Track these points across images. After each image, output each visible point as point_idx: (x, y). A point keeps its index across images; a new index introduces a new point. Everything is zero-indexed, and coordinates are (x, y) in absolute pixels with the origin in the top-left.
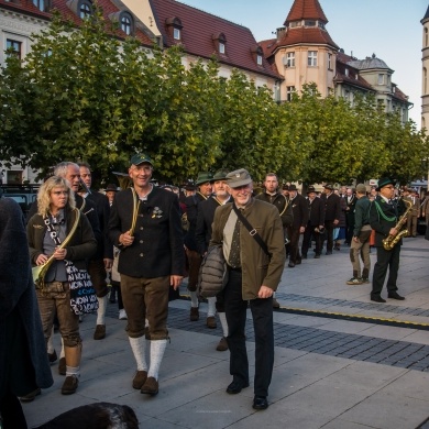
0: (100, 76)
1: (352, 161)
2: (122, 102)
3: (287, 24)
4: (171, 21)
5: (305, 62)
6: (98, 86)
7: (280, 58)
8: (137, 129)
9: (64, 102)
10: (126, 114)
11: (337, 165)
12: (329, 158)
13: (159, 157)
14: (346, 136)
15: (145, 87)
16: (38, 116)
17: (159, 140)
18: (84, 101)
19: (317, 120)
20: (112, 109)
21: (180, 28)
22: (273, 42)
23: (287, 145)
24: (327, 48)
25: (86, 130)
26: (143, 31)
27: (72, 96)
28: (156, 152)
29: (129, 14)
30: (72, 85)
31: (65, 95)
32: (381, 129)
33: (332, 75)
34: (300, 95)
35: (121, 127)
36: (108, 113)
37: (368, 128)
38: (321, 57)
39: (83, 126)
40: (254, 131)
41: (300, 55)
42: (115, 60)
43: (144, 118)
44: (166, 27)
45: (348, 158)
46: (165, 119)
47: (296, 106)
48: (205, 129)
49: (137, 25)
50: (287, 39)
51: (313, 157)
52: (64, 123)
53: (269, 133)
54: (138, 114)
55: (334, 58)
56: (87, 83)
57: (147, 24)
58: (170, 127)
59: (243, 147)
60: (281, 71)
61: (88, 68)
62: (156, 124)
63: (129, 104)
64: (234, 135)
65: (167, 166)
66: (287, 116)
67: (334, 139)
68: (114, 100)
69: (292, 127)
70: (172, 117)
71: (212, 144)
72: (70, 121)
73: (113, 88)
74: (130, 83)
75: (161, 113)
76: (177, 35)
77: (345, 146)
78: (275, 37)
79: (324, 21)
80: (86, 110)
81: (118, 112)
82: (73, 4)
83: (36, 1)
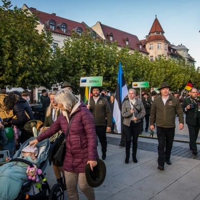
0: (88, 53)
1: (179, 82)
2: (97, 62)
3: (150, 34)
4: (109, 34)
5: (157, 47)
6: (88, 56)
7: (148, 46)
8: (103, 72)
9: (76, 63)
10: (99, 66)
11: (173, 84)
12: (170, 82)
13: (111, 82)
14: (176, 73)
15: (105, 56)
16: (67, 68)
17: (110, 76)
18: (84, 62)
19: (165, 67)
20: (93, 65)
21: (112, 36)
22: (145, 40)
23: (156, 76)
24: (165, 42)
25: (85, 73)
26: (99, 38)
27: (79, 60)
28: (109, 80)
30: (79, 57)
31: (77, 60)
32: (188, 70)
33: (167, 51)
35: (97, 71)
36: (92, 66)
37: (184, 70)
38: (163, 45)
39: (84, 71)
40: (143, 72)
41: (155, 45)
42: (93, 47)
43: (105, 68)
44: (107, 36)
45: (177, 81)
46: (113, 68)
47: (157, 62)
48: (126, 71)
49: (97, 36)
50: (150, 39)
51: (164, 81)
52: (76, 70)
53: (149, 72)
54: (103, 66)
55: (167, 45)
56: (84, 56)
57: (101, 35)
58: (114, 71)
59: (139, 78)
60: (148, 51)
61: (85, 50)
62: (109, 70)
63: (99, 63)
64: (136, 74)
65: (113, 85)
66: (155, 66)
67: (172, 74)
68: (94, 61)
69: (157, 70)
70: (115, 67)
71: (129, 77)
72: (78, 70)
73: (93, 57)
74: (100, 55)
75: (111, 66)
76: (111, 39)
77: (176, 77)
78: (145, 39)
79: (163, 32)
80: (84, 65)
81: (96, 66)
82: (75, 30)
83: (62, 29)
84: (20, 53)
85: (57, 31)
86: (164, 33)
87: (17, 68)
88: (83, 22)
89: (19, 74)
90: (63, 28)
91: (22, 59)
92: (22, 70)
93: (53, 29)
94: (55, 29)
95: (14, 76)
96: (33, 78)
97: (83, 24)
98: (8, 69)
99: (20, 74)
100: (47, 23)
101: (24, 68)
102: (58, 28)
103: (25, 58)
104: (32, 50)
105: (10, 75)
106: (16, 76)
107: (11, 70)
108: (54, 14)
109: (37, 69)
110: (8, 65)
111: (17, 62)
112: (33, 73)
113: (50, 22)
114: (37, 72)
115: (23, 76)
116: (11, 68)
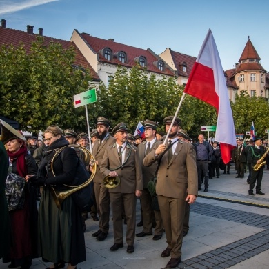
0: (137, 92)
2: (146, 102)
3: (240, 61)
4: (182, 63)
5: (249, 79)
7: (237, 78)
8: (152, 114)
9: (121, 103)
10: (148, 108)
14: (262, 115)
16: (110, 110)
18: (129, 103)
19: (247, 108)
20: (141, 106)
21: (186, 66)
22: (234, 70)
24: (260, 72)
25: (129, 116)
26: (169, 69)
29: (162, 62)
31: (121, 101)
33: (263, 85)
34: (240, 96)
35: (145, 114)
36: (139, 108)
38: (258, 76)
39: (128, 114)
40: (212, 114)
41: (247, 76)
43: (156, 110)
44: (179, 66)
46: (166, 110)
48: (187, 114)
49: (166, 66)
50: (241, 68)
52: (121, 113)
54: (153, 107)
55: (264, 77)
58: (168, 113)
59: (207, 121)
60: (238, 84)
62: (161, 112)
63: (149, 104)
64: (202, 116)
67: (256, 117)
68: (142, 102)
70: (169, 109)
75: (164, 107)
76: (185, 69)
77: (261, 120)
78: (235, 68)
79: (258, 59)
80: (130, 107)
81: (144, 107)
82: (137, 59)
83: (120, 59)
84: (50, 96)
85: (113, 61)
86: (260, 59)
87: (46, 112)
88: (149, 49)
89: (48, 117)
90: (122, 57)
91: (52, 101)
92: (51, 113)
93: (109, 59)
94: (111, 59)
95: (43, 120)
96: (65, 122)
97: (149, 51)
98: (37, 113)
99: (50, 118)
100: (101, 51)
101: (54, 111)
102: (115, 57)
103: (55, 100)
104: (63, 91)
105: (39, 118)
106: (45, 120)
107: (39, 114)
108: (112, 40)
109: (69, 112)
110: (37, 108)
111: (47, 104)
112: (65, 117)
113: (104, 51)
114: (71, 115)
115: (53, 120)
116: (40, 110)
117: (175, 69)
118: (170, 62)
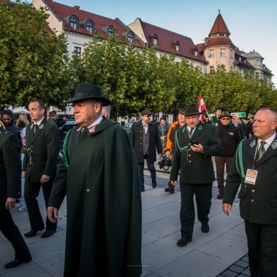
0: (116, 62)
1: (242, 103)
2: (126, 74)
3: (210, 35)
4: (152, 35)
5: (219, 54)
6: (115, 67)
7: (207, 52)
8: (134, 87)
9: (99, 75)
10: (128, 80)
11: (235, 105)
12: (230, 102)
13: (144, 101)
14: (239, 91)
15: (138, 67)
17: (144, 93)
18: (108, 75)
19: (224, 83)
20: (122, 78)
21: (157, 39)
22: (203, 44)
23: (209, 95)
24: (230, 47)
25: (109, 88)
26: (139, 41)
27: (102, 72)
28: (143, 99)
29: (132, 33)
30: (102, 66)
31: (99, 72)
32: (257, 87)
33: (233, 60)
34: (216, 70)
35: (126, 87)
36: (119, 80)
37: (250, 87)
38: (227, 52)
39: (107, 87)
40: (192, 88)
41: (217, 51)
42: (123, 55)
43: (137, 82)
44: (150, 38)
45: (240, 102)
46: (147, 82)
47: (213, 75)
48: (167, 87)
49: (136, 38)
50: (210, 43)
51: (222, 101)
53: (200, 89)
54: (134, 80)
55: (234, 52)
56: (109, 66)
57: (141, 37)
58: (150, 86)
59: (187, 96)
60: (207, 59)
61: (110, 58)
62: (143, 85)
63: (130, 76)
64: (182, 90)
65: (149, 106)
66: (209, 81)
67: (233, 92)
68: (123, 74)
69: (212, 87)
70: (151, 81)
71: (171, 95)
72: (101, 84)
73: (122, 68)
74: (130, 65)
75: (145, 79)
76: (155, 42)
77: (239, 96)
78: (204, 42)
79: (228, 34)
80: (109, 79)
81: (124, 80)
82: (105, 29)
83: (88, 28)
84: (21, 63)
85: (80, 30)
86: (229, 34)
87: (17, 82)
88: (117, 19)
89: (19, 89)
90: (89, 26)
91: (23, 70)
92: (23, 85)
93: (75, 28)
94: (77, 28)
95: (13, 92)
96: (38, 95)
97: (117, 21)
98: (6, 84)
99: (21, 90)
100: (67, 19)
101: (26, 82)
102: (82, 26)
103: (27, 69)
104: (36, 59)
105: (8, 90)
106: (15, 93)
107: (8, 85)
108: (78, 7)
109: (43, 83)
110: (5, 78)
111: (17, 73)
112: (38, 89)
113: (70, 18)
114: (44, 87)
115: (25, 92)
116: (9, 81)
117: (145, 41)
118: (140, 33)
